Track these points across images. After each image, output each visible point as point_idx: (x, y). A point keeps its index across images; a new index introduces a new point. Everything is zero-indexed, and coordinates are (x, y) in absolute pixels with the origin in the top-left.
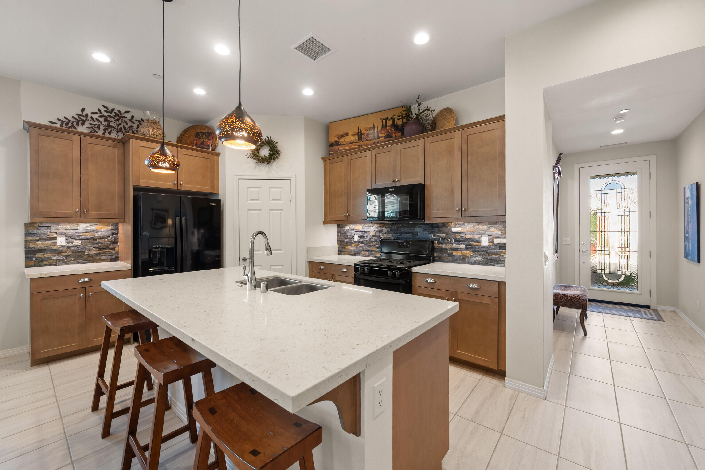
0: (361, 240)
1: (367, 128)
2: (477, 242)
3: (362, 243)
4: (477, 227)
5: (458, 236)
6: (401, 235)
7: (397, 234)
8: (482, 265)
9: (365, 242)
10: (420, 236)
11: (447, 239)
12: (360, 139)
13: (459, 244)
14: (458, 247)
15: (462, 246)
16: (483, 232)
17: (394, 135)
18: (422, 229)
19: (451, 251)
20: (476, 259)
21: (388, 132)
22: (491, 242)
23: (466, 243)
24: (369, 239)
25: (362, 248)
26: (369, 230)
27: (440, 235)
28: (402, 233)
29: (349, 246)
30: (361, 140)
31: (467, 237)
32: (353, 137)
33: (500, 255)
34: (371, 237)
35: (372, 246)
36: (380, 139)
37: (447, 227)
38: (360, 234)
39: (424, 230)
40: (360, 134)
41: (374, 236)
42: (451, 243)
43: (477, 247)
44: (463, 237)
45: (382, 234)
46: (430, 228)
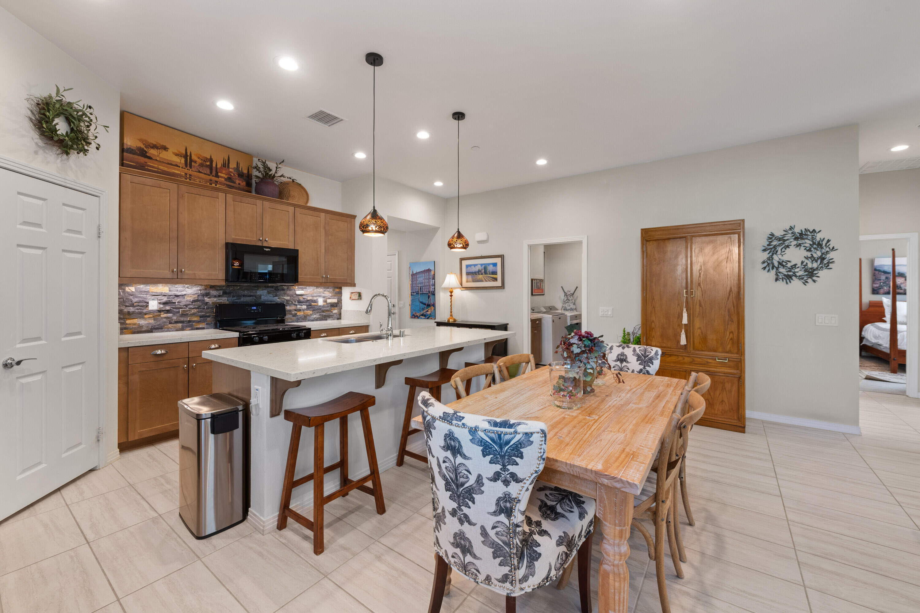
0: (168, 308)
1: (201, 156)
2: (315, 302)
3: (168, 311)
4: (316, 290)
5: (301, 298)
6: (239, 299)
7: (233, 297)
8: (319, 321)
9: (174, 310)
10: (264, 299)
11: (291, 301)
12: (188, 165)
13: (302, 305)
14: (301, 307)
15: (304, 307)
16: (319, 294)
17: (237, 182)
18: (266, 291)
19: (296, 312)
20: (315, 316)
21: (231, 175)
22: (325, 302)
23: (308, 304)
24: (184, 305)
25: (169, 319)
26: (184, 293)
27: (285, 297)
28: (239, 297)
29: (136, 318)
30: (191, 167)
31: (308, 299)
32: (176, 157)
33: (331, 311)
34: (188, 303)
35: (191, 314)
36: (220, 178)
37: (290, 290)
38: (165, 299)
39: (269, 293)
40: (188, 158)
41: (194, 301)
42: (295, 305)
43: (315, 307)
44: (305, 299)
45: (209, 298)
46: (275, 291)
